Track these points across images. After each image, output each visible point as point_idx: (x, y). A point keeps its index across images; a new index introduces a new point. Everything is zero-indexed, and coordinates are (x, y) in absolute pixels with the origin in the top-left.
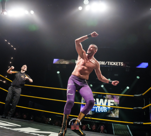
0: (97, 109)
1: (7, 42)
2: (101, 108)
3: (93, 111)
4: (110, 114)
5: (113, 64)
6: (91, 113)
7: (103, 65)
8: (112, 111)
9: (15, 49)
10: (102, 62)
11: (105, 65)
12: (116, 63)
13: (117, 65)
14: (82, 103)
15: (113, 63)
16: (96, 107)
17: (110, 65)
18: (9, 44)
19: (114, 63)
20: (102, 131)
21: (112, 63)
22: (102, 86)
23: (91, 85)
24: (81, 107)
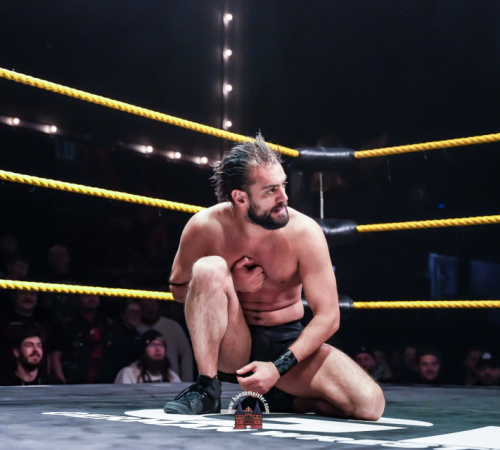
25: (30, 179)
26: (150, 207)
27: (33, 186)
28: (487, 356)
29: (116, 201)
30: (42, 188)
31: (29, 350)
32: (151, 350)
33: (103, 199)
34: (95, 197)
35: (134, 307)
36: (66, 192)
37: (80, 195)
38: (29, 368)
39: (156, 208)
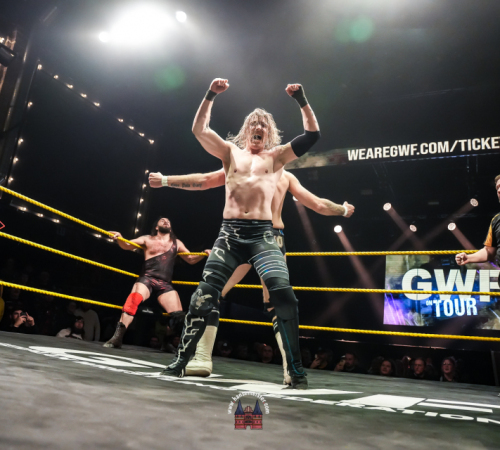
0: (441, 306)
1: (125, 125)
3: (426, 315)
4: (490, 321)
5: (479, 147)
6: (420, 322)
7: (445, 154)
8: (493, 309)
9: (152, 142)
10: (440, 144)
11: (450, 154)
12: (490, 142)
13: (494, 147)
14: (388, 289)
15: (479, 141)
16: (435, 301)
17: (470, 149)
18: (132, 128)
19: (485, 143)
20: (448, 374)
21: (477, 144)
22: (452, 227)
23: (413, 228)
24: (386, 303)
26: (73, 259)
27: (18, 242)
29: (57, 255)
30: (22, 244)
32: (77, 324)
33: (51, 252)
34: (47, 251)
35: (74, 304)
36: (33, 247)
37: (40, 249)
39: (76, 260)
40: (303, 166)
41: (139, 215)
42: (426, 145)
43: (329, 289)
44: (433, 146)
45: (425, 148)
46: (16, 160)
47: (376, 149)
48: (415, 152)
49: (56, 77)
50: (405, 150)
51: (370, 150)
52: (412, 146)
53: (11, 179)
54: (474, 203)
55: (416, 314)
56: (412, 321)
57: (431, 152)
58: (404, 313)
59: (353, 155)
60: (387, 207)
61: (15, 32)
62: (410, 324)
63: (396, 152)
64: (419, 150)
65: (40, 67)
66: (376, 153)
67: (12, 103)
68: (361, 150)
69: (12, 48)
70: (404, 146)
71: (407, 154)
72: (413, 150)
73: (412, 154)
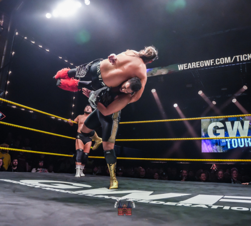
0: (231, 142)
1: (63, 60)
2: (239, 140)
3: (223, 147)
5: (246, 59)
6: (220, 150)
7: (229, 63)
10: (226, 58)
11: (231, 63)
15: (246, 55)
16: (227, 140)
17: (241, 60)
18: (67, 61)
19: (250, 56)
21: (245, 57)
22: (234, 101)
23: (214, 103)
24: (202, 142)
25: (10, 124)
26: (40, 133)
27: (11, 126)
28: (120, 169)
29: (32, 131)
30: (13, 127)
31: (14, 163)
33: (28, 130)
34: (26, 130)
36: (19, 128)
38: (15, 166)
39: (42, 133)
40: (155, 75)
41: (73, 105)
42: (219, 60)
43: (172, 139)
44: (222, 60)
45: (218, 61)
46: (8, 82)
47: (193, 63)
48: (213, 64)
49: (26, 38)
50: (207, 63)
51: (190, 64)
52: (211, 60)
53: (7, 92)
54: (245, 88)
55: (218, 146)
56: (216, 150)
57: (221, 63)
58: (212, 146)
59: (181, 67)
60: (200, 93)
61: (3, 16)
62: (215, 151)
63: (203, 64)
64: (215, 62)
65: (17, 33)
66: (193, 65)
67: (4, 54)
68: (185, 65)
69: (2, 25)
70: (207, 61)
71: (209, 65)
72: (212, 63)
73: (212, 64)
